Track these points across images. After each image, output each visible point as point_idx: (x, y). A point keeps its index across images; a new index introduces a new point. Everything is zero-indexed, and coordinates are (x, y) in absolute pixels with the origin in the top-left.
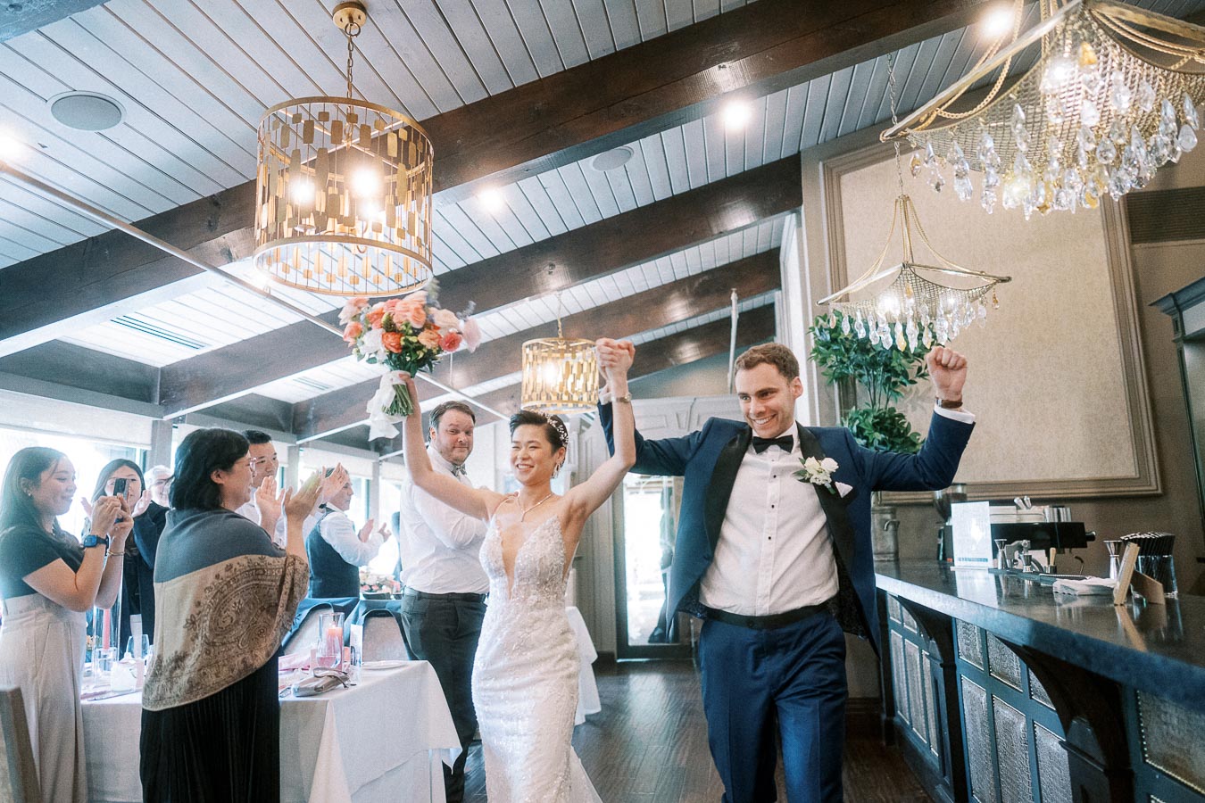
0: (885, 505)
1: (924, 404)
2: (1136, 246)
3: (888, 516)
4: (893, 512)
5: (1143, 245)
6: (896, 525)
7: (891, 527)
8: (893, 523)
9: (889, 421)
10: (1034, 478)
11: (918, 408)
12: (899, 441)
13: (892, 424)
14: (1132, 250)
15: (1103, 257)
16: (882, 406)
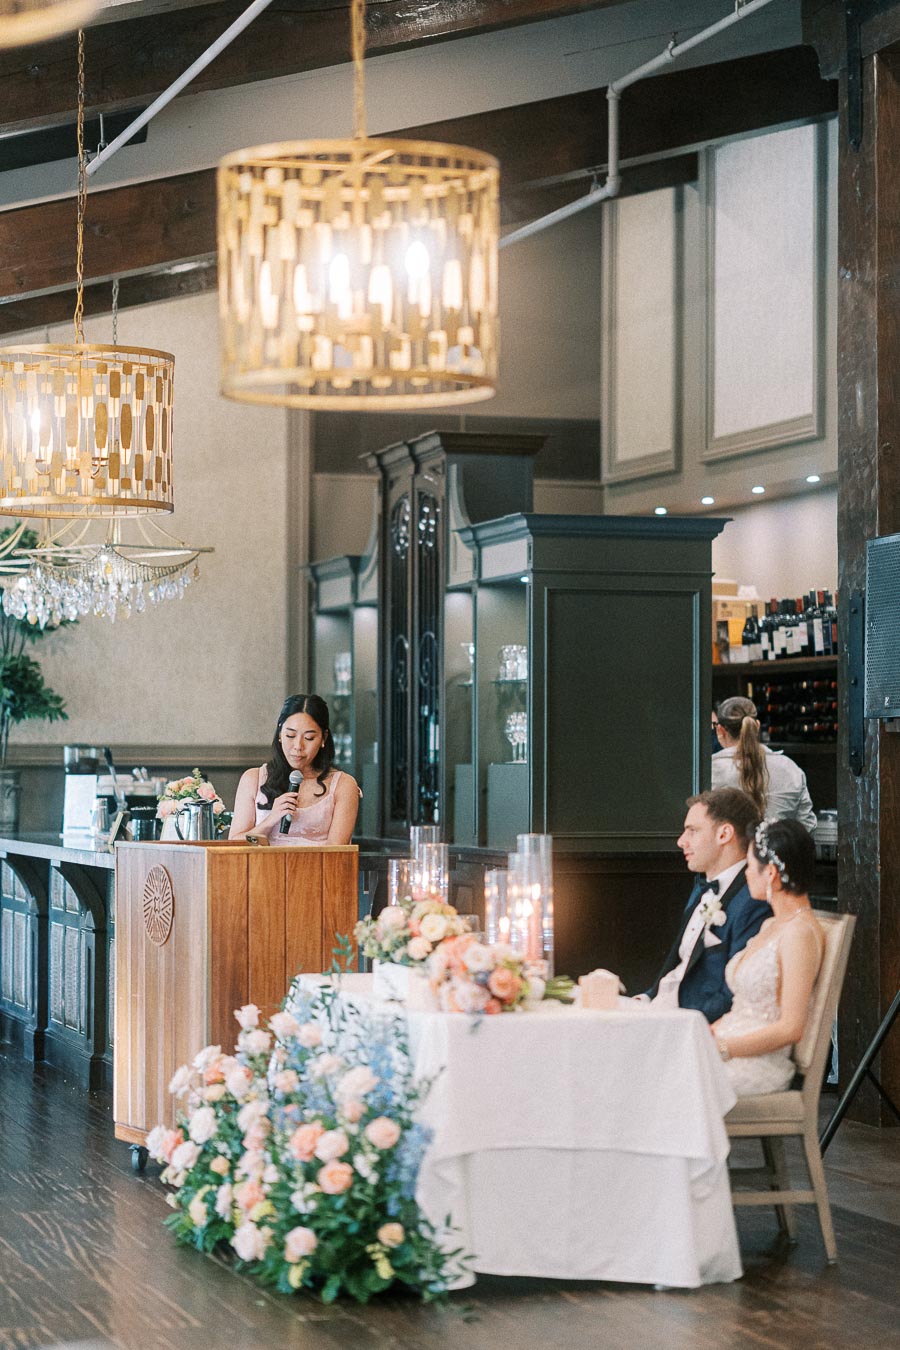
0: (9, 768)
1: (67, 647)
2: (319, 477)
3: (10, 782)
4: (17, 777)
5: (327, 476)
6: (18, 791)
7: (13, 794)
8: (16, 790)
9: (20, 674)
10: (179, 741)
11: (59, 652)
12: (29, 698)
13: (25, 677)
14: (312, 480)
15: (282, 487)
16: (15, 653)
